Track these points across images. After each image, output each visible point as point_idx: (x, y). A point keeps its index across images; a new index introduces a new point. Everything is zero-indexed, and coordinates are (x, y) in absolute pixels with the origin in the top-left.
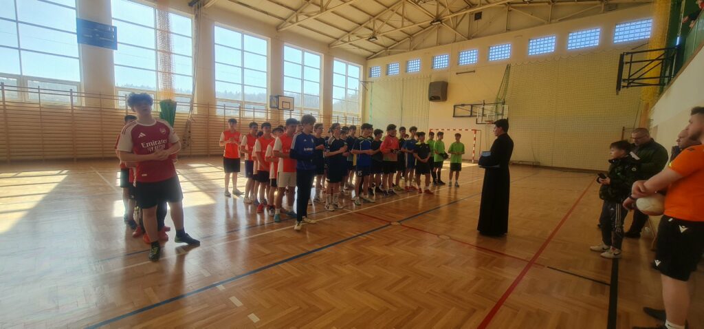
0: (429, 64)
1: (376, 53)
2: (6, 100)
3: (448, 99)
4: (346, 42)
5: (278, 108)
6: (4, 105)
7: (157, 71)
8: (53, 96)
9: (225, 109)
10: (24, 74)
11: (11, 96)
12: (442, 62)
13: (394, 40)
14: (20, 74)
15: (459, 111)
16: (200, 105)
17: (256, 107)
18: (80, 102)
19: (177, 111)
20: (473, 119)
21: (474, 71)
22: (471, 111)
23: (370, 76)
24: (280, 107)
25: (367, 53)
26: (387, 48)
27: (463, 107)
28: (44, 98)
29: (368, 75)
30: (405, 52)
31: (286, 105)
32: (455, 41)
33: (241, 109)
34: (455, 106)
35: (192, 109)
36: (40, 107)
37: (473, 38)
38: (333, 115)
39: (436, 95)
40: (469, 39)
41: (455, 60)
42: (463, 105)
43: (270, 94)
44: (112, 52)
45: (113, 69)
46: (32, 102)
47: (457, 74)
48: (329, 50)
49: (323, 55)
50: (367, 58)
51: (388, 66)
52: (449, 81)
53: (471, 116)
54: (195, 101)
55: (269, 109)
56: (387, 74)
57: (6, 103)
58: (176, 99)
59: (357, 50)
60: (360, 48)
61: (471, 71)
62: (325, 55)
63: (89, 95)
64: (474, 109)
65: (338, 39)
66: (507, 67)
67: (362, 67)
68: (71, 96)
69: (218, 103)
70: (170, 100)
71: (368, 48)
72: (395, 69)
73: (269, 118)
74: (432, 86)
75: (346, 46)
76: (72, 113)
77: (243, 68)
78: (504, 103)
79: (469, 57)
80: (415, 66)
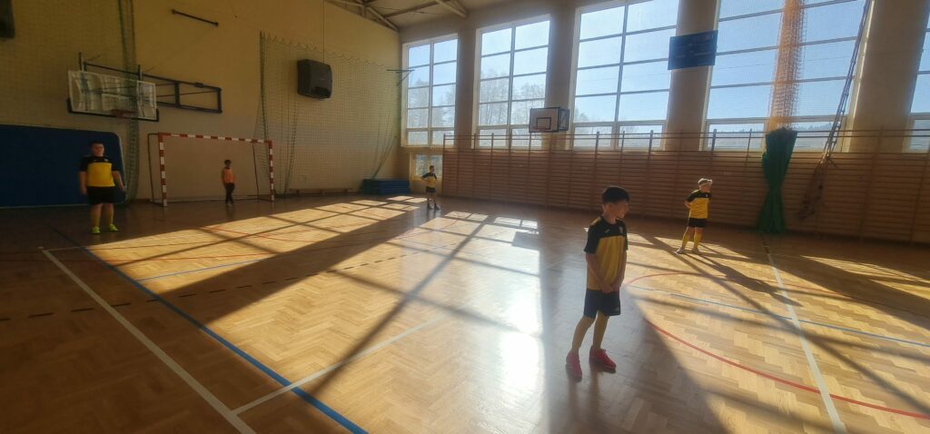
2: (597, 149)
7: (776, 83)
10: (618, 120)
14: (615, 120)
16: (863, 133)
18: (659, 145)
35: (833, 142)
45: (708, 93)
57: (596, 153)
63: (671, 135)
68: (652, 139)
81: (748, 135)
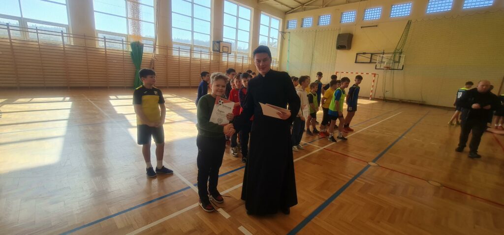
0: (337, 19)
1: (293, 9)
3: (352, 48)
5: (219, 51)
6: (11, 42)
8: (48, 35)
9: (179, 51)
11: (16, 35)
12: (349, 17)
15: (360, 58)
16: (161, 47)
17: (203, 50)
20: (373, 66)
21: (377, 26)
22: (371, 58)
23: (287, 28)
24: (221, 51)
25: (287, 9)
26: (303, 4)
27: (363, 55)
28: (42, 37)
29: (285, 28)
30: (318, 8)
31: (226, 49)
32: (361, 0)
33: (191, 51)
34: (357, 54)
36: (39, 45)
39: (343, 45)
42: (364, 53)
43: (212, 40)
45: (93, 14)
46: (33, 40)
47: (362, 27)
48: (258, 5)
49: (253, 9)
50: (286, 13)
51: (303, 20)
52: (354, 33)
53: (370, 62)
54: (157, 44)
55: (212, 52)
56: (302, 26)
59: (279, 6)
60: (282, 4)
61: (374, 25)
62: (255, 9)
64: (373, 57)
66: (408, 23)
67: (281, 19)
69: (174, 46)
70: (139, 42)
71: (286, 3)
72: (308, 22)
73: (212, 59)
74: (340, 37)
76: (64, 50)
77: (193, 18)
78: (401, 53)
79: (373, 14)
80: (326, 20)
81: (122, 42)
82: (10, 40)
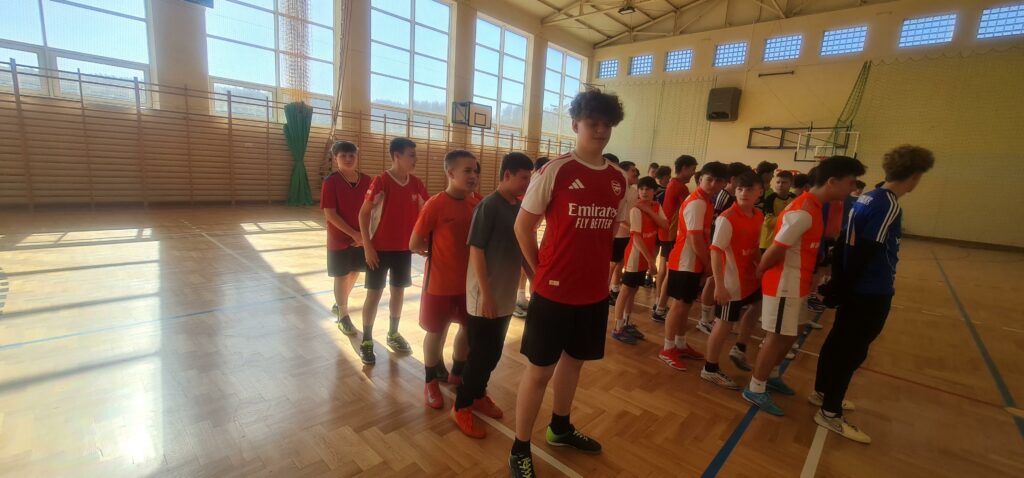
0: (705, 57)
1: (610, 37)
2: (21, 92)
3: (740, 118)
4: (571, 16)
5: (467, 123)
6: (19, 102)
7: (277, 51)
9: (385, 122)
10: (50, 45)
11: (30, 86)
12: (731, 55)
13: (648, 15)
14: (41, 43)
15: (758, 139)
16: (346, 115)
17: (433, 121)
18: (150, 102)
19: (312, 125)
21: (792, 73)
22: (782, 139)
23: (598, 77)
24: (472, 123)
25: (597, 37)
26: (631, 29)
27: (766, 132)
28: (89, 92)
29: (594, 76)
30: (665, 36)
31: (481, 119)
32: (758, 21)
33: (409, 123)
34: (752, 130)
35: (335, 120)
36: (83, 109)
37: (795, 15)
38: (542, 138)
39: (721, 110)
40: (787, 17)
41: (756, 52)
42: (767, 129)
43: (452, 100)
44: (204, 11)
45: (205, 41)
46: (69, 97)
47: (760, 76)
48: (543, 30)
49: (532, 36)
50: (596, 46)
51: (631, 60)
52: (743, 89)
53: (781, 147)
54: (341, 109)
55: (452, 125)
56: (629, 73)
57: (22, 99)
58: (311, 103)
59: (585, 32)
60: (590, 27)
61: (787, 71)
62: (536, 36)
63: (167, 88)
64: (788, 136)
65: (559, 10)
66: (865, 67)
67: (586, 59)
68: (137, 90)
69: (373, 112)
70: (303, 103)
71: (600, 28)
72: (643, 65)
73: (451, 140)
74: (716, 95)
75: (571, 25)
76: (139, 121)
77: (412, 53)
78: (849, 128)
79: (784, 48)
80: (681, 60)
81: (265, 103)
82: (18, 99)
